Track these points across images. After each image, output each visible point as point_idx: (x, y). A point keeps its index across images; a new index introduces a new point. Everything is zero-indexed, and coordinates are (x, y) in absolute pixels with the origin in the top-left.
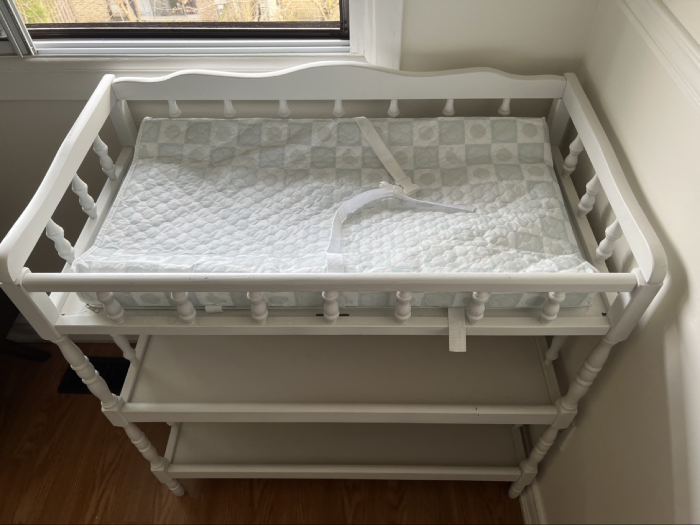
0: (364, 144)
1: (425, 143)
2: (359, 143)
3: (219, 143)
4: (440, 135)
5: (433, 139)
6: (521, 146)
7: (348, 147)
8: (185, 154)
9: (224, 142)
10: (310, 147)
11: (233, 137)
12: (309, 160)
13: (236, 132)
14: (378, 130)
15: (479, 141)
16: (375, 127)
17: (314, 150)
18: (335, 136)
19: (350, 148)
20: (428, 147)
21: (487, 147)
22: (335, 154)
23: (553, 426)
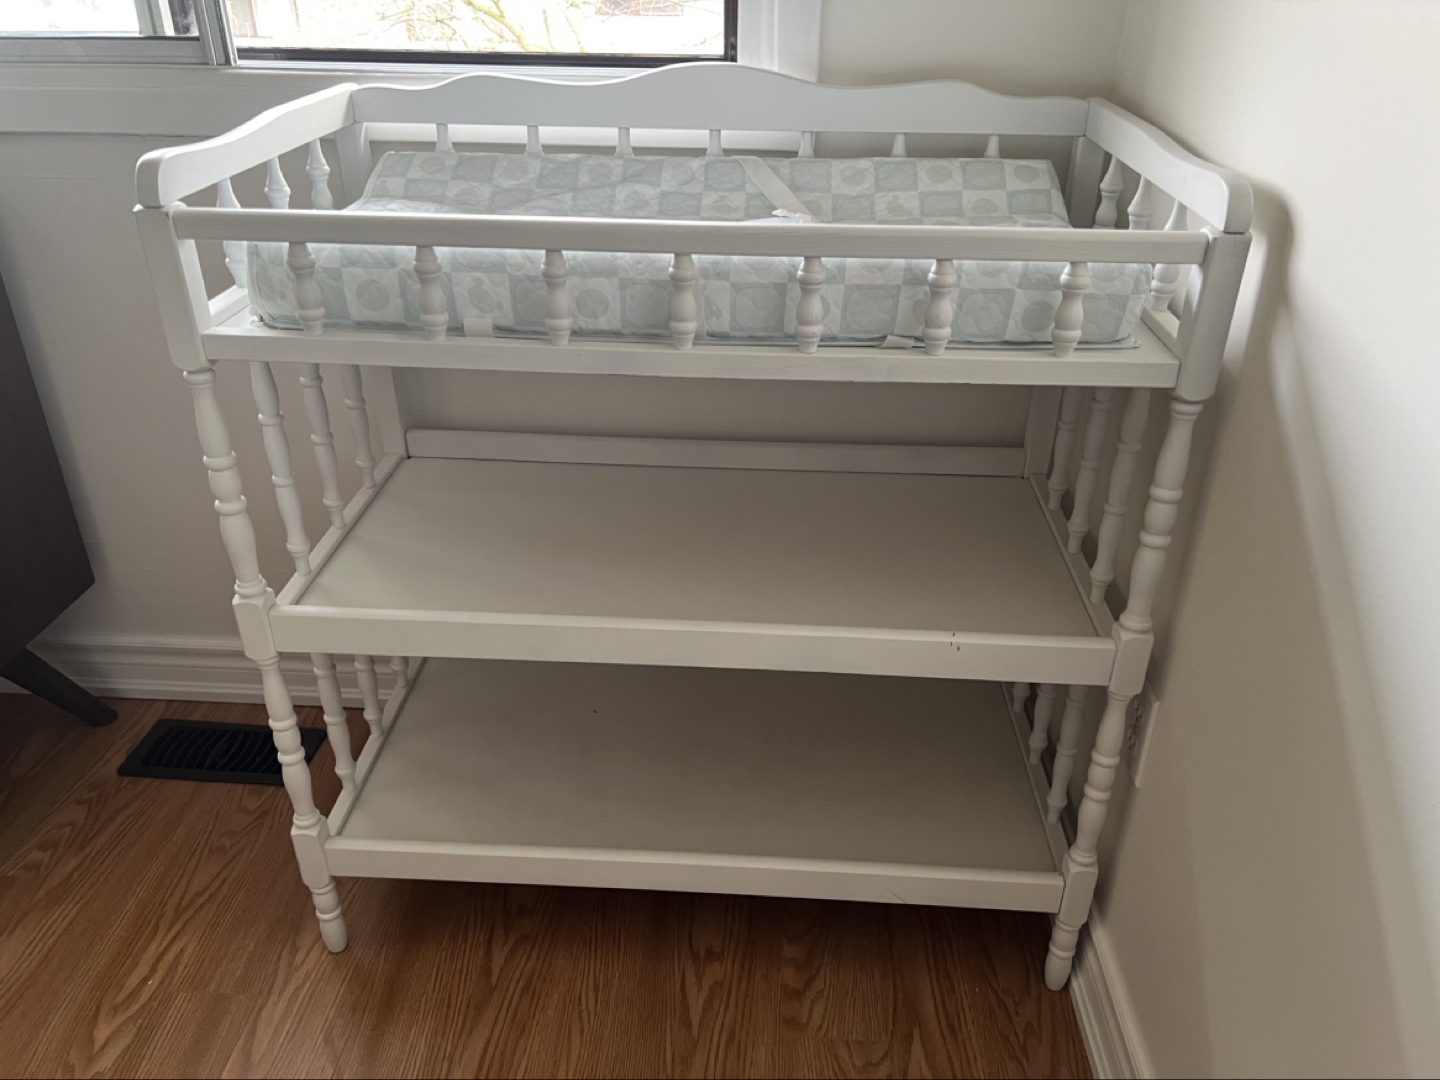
0: (749, 189)
1: (852, 191)
2: (741, 188)
3: (508, 183)
4: (877, 179)
5: (865, 185)
6: (1011, 195)
7: (720, 193)
8: (448, 194)
9: (515, 182)
10: (658, 190)
11: (531, 176)
12: (656, 208)
13: (538, 171)
14: (775, 170)
15: (942, 187)
16: (770, 167)
17: (664, 195)
18: (702, 178)
19: (725, 194)
20: (855, 197)
21: (958, 195)
22: (700, 202)
23: (1111, 689)
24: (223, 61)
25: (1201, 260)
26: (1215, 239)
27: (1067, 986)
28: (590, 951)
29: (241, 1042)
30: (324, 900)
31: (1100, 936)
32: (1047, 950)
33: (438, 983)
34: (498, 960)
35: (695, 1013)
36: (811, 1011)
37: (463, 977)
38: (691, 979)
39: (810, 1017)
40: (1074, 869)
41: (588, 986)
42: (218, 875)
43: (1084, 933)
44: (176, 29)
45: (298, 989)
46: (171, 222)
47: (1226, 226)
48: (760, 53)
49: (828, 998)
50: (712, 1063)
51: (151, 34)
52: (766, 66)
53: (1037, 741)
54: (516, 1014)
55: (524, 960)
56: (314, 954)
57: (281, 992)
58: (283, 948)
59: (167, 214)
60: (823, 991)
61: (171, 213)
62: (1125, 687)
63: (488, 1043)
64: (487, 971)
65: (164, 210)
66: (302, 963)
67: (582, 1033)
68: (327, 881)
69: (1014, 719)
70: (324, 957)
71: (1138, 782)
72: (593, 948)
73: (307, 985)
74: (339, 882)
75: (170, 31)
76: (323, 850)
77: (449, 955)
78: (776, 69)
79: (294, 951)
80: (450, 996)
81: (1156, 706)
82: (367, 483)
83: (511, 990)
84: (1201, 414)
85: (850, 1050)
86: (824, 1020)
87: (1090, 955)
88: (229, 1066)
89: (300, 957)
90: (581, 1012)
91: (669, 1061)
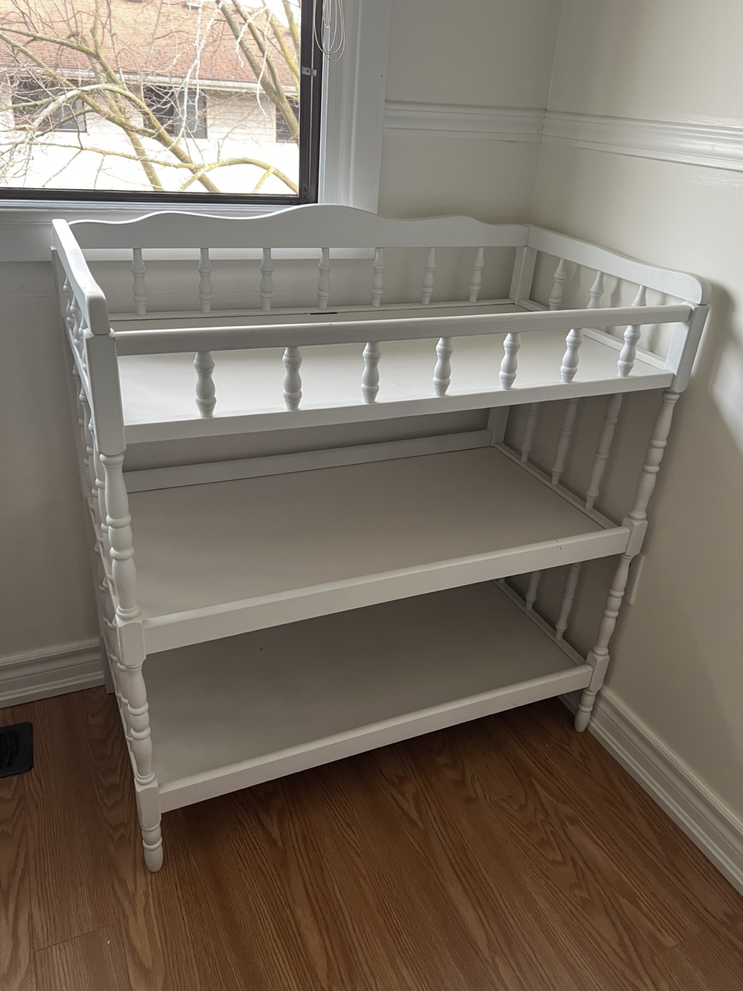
23: (625, 553)
25: (687, 319)
26: (696, 309)
27: (588, 726)
28: (329, 805)
29: (129, 958)
30: (153, 835)
33: (245, 862)
34: (275, 833)
35: (414, 815)
36: (474, 789)
37: (259, 851)
38: (399, 798)
39: (476, 793)
40: (599, 659)
41: (342, 825)
42: (18, 854)
45: (146, 906)
47: (702, 301)
49: (479, 778)
50: (443, 840)
54: (310, 860)
55: (291, 826)
56: (142, 880)
57: (134, 913)
58: (113, 886)
60: (473, 776)
62: (632, 551)
64: (273, 843)
65: (110, 336)
66: (135, 888)
67: (358, 854)
70: (149, 877)
72: (329, 801)
73: (151, 901)
77: (239, 841)
78: (351, 205)
79: (123, 883)
80: (260, 868)
83: (296, 847)
85: (507, 802)
88: (132, 979)
89: (130, 885)
90: (349, 843)
91: (419, 850)
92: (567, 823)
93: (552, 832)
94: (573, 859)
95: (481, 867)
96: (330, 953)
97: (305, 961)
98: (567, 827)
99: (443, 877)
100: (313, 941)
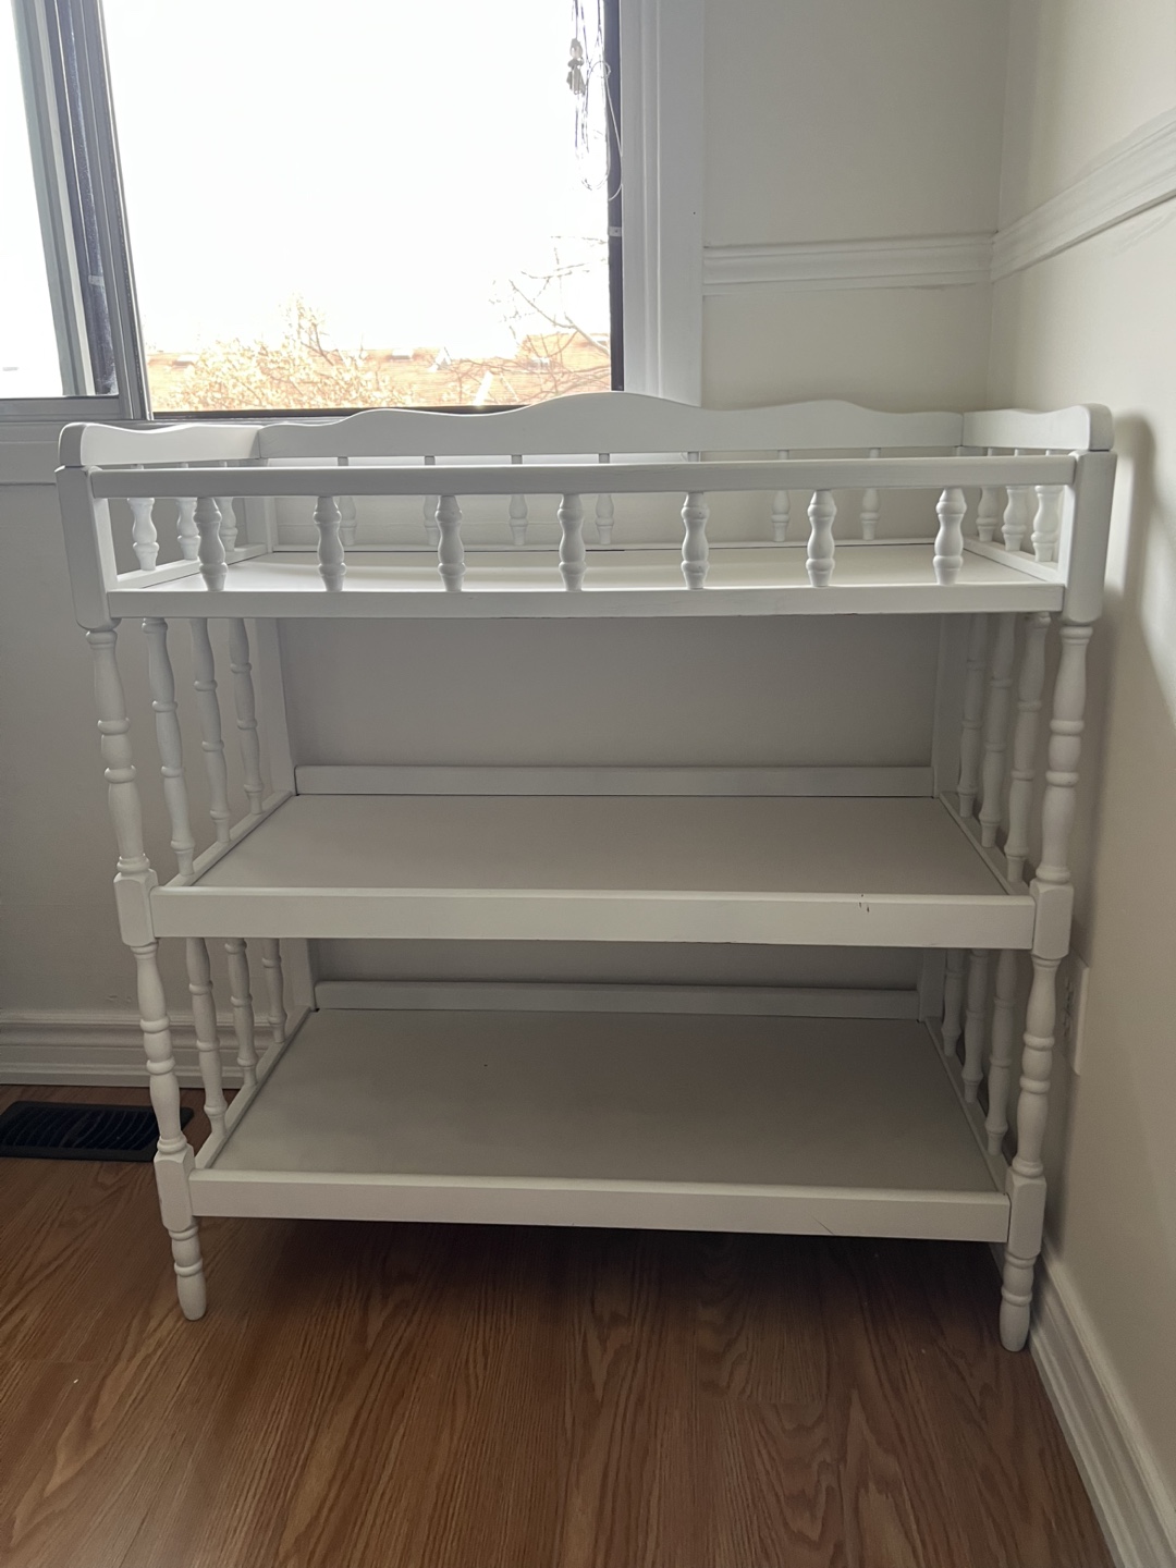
23: (1035, 952)
24: (139, 417)
25: (1070, 479)
26: (1082, 458)
27: (1027, 1345)
28: (479, 1318)
29: (82, 1408)
30: (184, 1247)
31: (1057, 1271)
32: (999, 1299)
33: (306, 1350)
34: (375, 1325)
35: (599, 1376)
36: (731, 1374)
37: (335, 1342)
38: (594, 1342)
39: (731, 1380)
40: (1018, 1182)
41: (476, 1351)
42: (67, 1247)
43: (1040, 1270)
44: (96, 390)
45: (149, 1356)
46: (89, 479)
47: (1091, 444)
48: (646, 381)
49: (752, 1360)
50: (618, 1427)
51: (74, 395)
52: (649, 392)
53: (970, 1073)
54: (393, 1379)
55: (403, 1326)
56: (169, 1323)
57: (130, 1359)
58: (134, 1315)
59: (86, 473)
60: (745, 1354)
61: (90, 472)
62: (1050, 948)
63: (361, 1407)
64: (362, 1337)
65: (83, 469)
66: (155, 1330)
67: (469, 1397)
68: (189, 1222)
69: (946, 1064)
70: (180, 1323)
71: (1078, 1066)
72: (482, 1312)
73: (159, 1353)
74: (203, 1225)
75: (91, 392)
76: (188, 1181)
77: (320, 1320)
78: (660, 396)
79: (147, 1317)
80: (319, 1362)
81: (1086, 972)
82: (255, 808)
83: (389, 1353)
84: (1092, 638)
85: (778, 1413)
86: (747, 1382)
87: (1049, 1299)
88: (66, 1433)
89: (153, 1324)
90: (467, 1376)
91: (568, 1425)
92: (872, 1486)
93: (829, 1490)
94: (839, 1548)
95: (656, 1493)
96: (325, 1511)
97: (283, 1506)
98: (867, 1491)
99: (578, 1480)
100: (314, 1485)
